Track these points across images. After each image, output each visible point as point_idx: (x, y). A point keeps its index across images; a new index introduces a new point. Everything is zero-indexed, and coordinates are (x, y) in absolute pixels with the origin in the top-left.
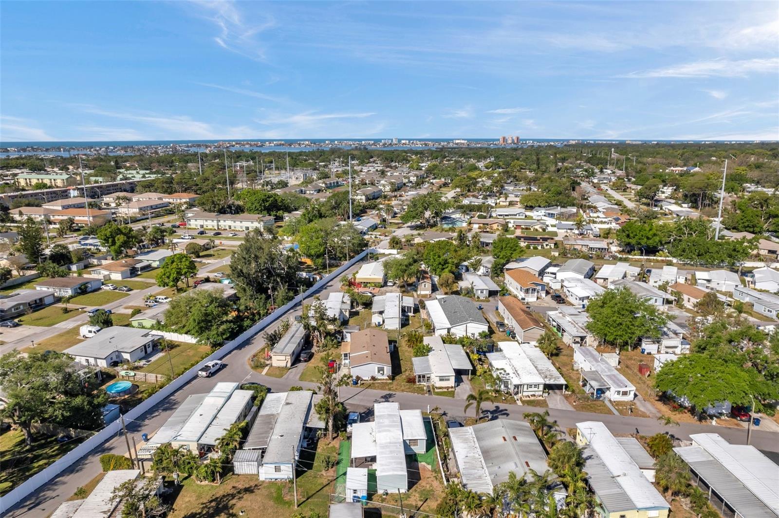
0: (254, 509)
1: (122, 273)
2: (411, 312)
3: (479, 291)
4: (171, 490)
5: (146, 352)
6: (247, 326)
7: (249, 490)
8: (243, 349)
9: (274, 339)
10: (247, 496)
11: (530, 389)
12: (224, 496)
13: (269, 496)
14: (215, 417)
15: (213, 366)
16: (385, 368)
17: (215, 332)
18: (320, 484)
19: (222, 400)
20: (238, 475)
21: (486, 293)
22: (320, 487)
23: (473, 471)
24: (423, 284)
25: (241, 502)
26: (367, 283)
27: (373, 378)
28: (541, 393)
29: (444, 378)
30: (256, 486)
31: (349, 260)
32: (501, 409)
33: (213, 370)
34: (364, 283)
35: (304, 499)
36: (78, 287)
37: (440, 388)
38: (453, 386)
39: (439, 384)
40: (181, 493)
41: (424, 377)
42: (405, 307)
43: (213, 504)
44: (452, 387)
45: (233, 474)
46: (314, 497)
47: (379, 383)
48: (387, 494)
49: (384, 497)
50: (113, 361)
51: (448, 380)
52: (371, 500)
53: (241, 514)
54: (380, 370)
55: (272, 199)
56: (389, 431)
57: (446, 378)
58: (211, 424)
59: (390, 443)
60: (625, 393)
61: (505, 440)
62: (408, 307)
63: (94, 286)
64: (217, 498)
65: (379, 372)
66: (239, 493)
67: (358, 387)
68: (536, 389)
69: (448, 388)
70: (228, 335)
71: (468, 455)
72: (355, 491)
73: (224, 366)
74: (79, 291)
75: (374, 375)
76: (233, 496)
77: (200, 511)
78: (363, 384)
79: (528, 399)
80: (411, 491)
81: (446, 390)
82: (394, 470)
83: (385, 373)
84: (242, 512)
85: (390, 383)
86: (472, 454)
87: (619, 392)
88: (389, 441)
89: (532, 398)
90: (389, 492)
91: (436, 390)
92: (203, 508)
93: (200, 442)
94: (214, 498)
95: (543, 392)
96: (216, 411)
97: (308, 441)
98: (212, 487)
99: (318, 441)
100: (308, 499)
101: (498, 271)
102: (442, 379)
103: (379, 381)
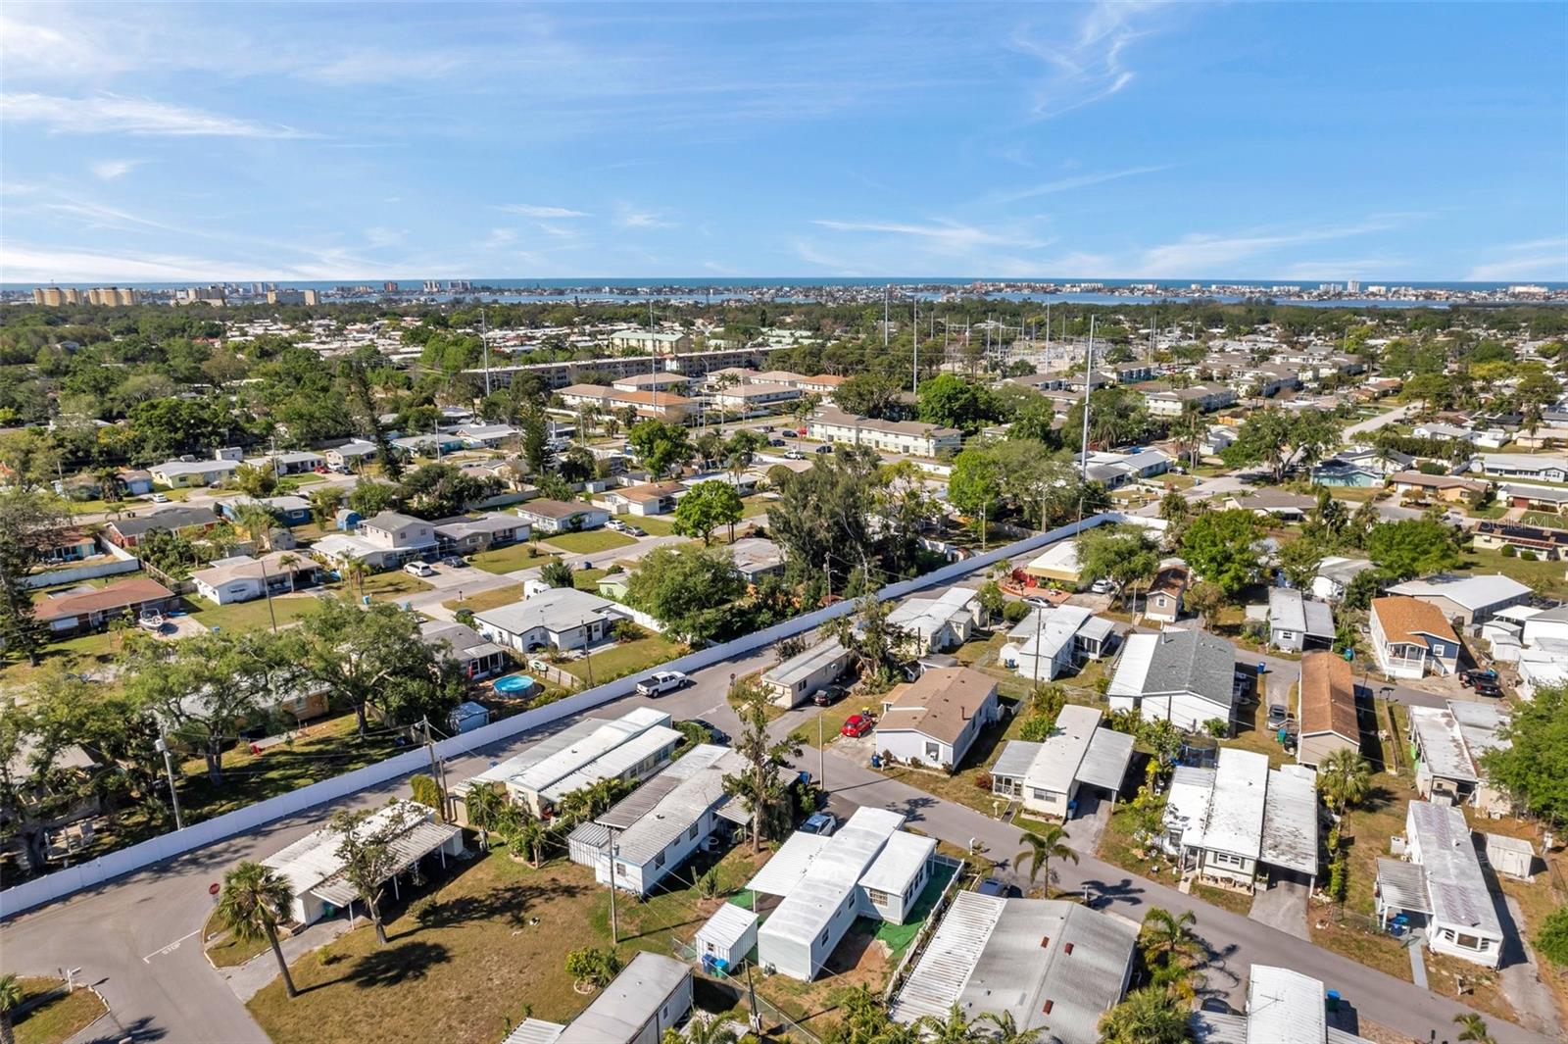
0: (554, 923)
1: (645, 504)
2: (1094, 652)
3: (1281, 633)
4: (470, 856)
5: (590, 637)
6: (763, 623)
7: (570, 892)
8: (739, 662)
9: (788, 651)
10: (561, 901)
11: (1220, 864)
12: (531, 888)
13: (589, 912)
14: (594, 760)
15: (665, 680)
16: (941, 746)
17: (690, 622)
18: (679, 918)
19: (624, 736)
20: (574, 863)
21: (1298, 640)
22: (675, 923)
23: (935, 983)
24: (1158, 599)
25: (546, 905)
26: (1049, 579)
27: (916, 763)
28: (1249, 880)
29: (1044, 793)
30: (586, 888)
31: (1048, 529)
32: (1132, 887)
33: (662, 687)
34: (1044, 578)
35: (637, 934)
36: (568, 518)
37: (1034, 813)
38: (1064, 815)
39: (1030, 802)
40: (479, 865)
41: (1008, 782)
42: (1083, 638)
43: (508, 895)
44: (1058, 818)
45: (568, 860)
46: (654, 935)
47: (924, 774)
48: (774, 972)
49: (766, 976)
50: (534, 641)
51: (1053, 800)
53: (531, 923)
54: (931, 749)
56: (840, 860)
57: (1050, 795)
58: (579, 769)
59: (827, 883)
60: (1468, 941)
61: (1044, 944)
62: (1089, 640)
63: (595, 519)
64: (519, 888)
65: (928, 752)
66: (554, 890)
67: (879, 772)
68: (1237, 868)
69: (1048, 817)
70: (713, 632)
71: (955, 951)
72: (711, 947)
73: (689, 684)
74: (570, 526)
75: (919, 758)
76: (541, 892)
77: (484, 898)
78: (892, 768)
79: (1211, 883)
80: (819, 982)
81: (1043, 820)
82: (791, 931)
83: (941, 757)
84: (534, 920)
85: (945, 780)
86: (963, 952)
87: (1450, 934)
88: (827, 878)
89: (1221, 885)
90: (779, 971)
91: (1023, 816)
92: (490, 896)
93: (543, 793)
94: (516, 885)
95: (1255, 880)
96: (601, 751)
97: (712, 841)
98: (526, 868)
99: (734, 846)
100: (642, 935)
102: (1040, 795)
103: (925, 771)
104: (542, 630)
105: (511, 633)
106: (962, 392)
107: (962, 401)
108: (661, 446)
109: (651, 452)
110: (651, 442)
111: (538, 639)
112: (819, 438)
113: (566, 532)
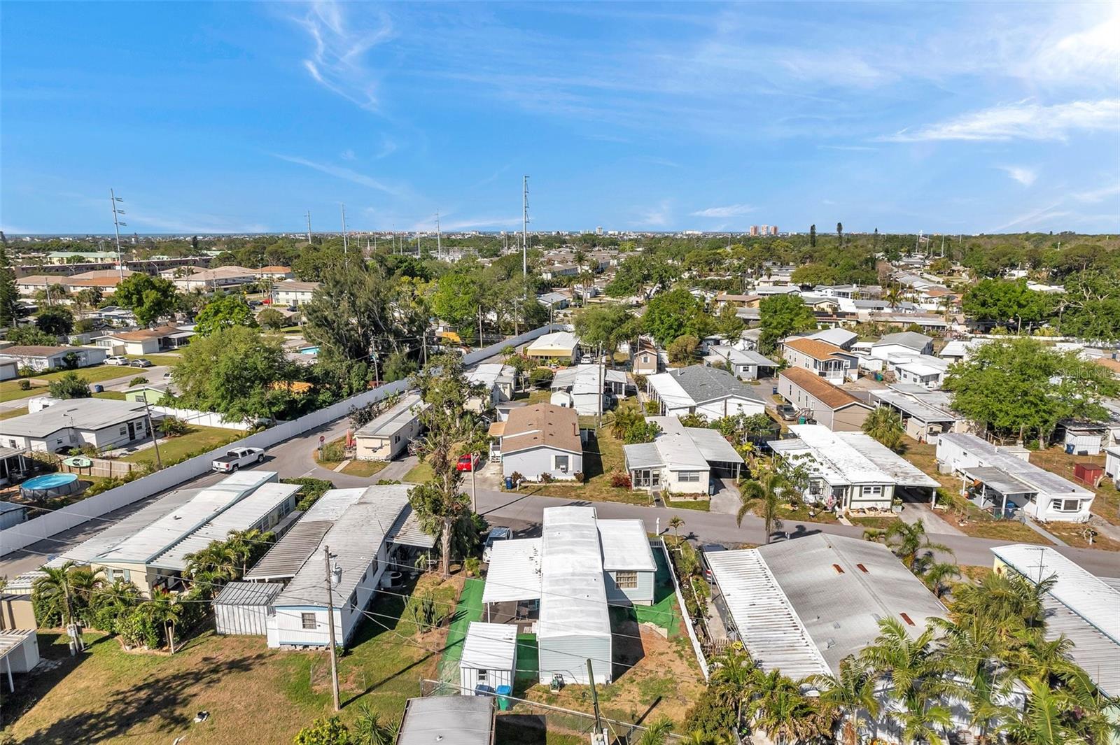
0: (233, 710)
1: (144, 343)
2: (621, 393)
3: (742, 367)
4: (56, 665)
5: (132, 436)
6: (325, 402)
7: (239, 666)
8: (311, 437)
9: (365, 417)
10: (231, 681)
11: (865, 497)
12: (175, 677)
13: (279, 684)
14: (207, 522)
15: (243, 454)
16: (571, 457)
17: (256, 399)
18: (404, 660)
19: (232, 497)
20: (225, 636)
21: (753, 371)
22: (403, 666)
23: (772, 635)
24: (642, 357)
25: (210, 692)
26: (547, 357)
27: (546, 478)
28: (888, 505)
29: (688, 475)
30: (260, 656)
31: (520, 333)
32: (807, 530)
33: (244, 460)
34: (542, 357)
35: (361, 691)
36: (61, 356)
37: (680, 495)
38: (707, 491)
39: (677, 487)
40: (75, 672)
41: (647, 474)
42: (611, 382)
43: (143, 694)
44: (704, 495)
45: (215, 634)
46: (384, 687)
47: (557, 487)
48: (562, 685)
49: (555, 691)
50: (62, 443)
51: (697, 479)
52: (524, 698)
53: (197, 720)
54: (561, 461)
55: (406, 264)
56: (572, 552)
57: (693, 475)
58: (193, 532)
59: (573, 574)
60: (1072, 505)
61: (840, 570)
62: (616, 383)
63: (92, 359)
64: (157, 681)
65: (557, 466)
66: (215, 671)
67: (515, 492)
68: (878, 497)
69: (695, 496)
70: (282, 407)
71: (757, 602)
72: (482, 673)
74: (63, 363)
75: (548, 472)
76: (198, 677)
77: (103, 710)
78: (526, 487)
79: (862, 515)
80: (620, 680)
81: (692, 500)
82: (577, 627)
83: (570, 468)
84: (201, 715)
85: (579, 487)
86: (765, 601)
87: (1057, 503)
88: (571, 570)
89: (872, 514)
90: (568, 681)
91: (672, 499)
93: (154, 564)
94: (151, 680)
95: (893, 504)
96: (212, 513)
97: (393, 575)
98: (155, 658)
99: (417, 577)
100: (369, 691)
101: (770, 344)
102: (684, 477)
103: (558, 484)
104: (72, 432)
105: (29, 438)
106: (401, 262)
107: (403, 268)
108: (150, 296)
109: (140, 302)
110: (139, 292)
111: (66, 442)
112: (285, 303)
113: (60, 370)
